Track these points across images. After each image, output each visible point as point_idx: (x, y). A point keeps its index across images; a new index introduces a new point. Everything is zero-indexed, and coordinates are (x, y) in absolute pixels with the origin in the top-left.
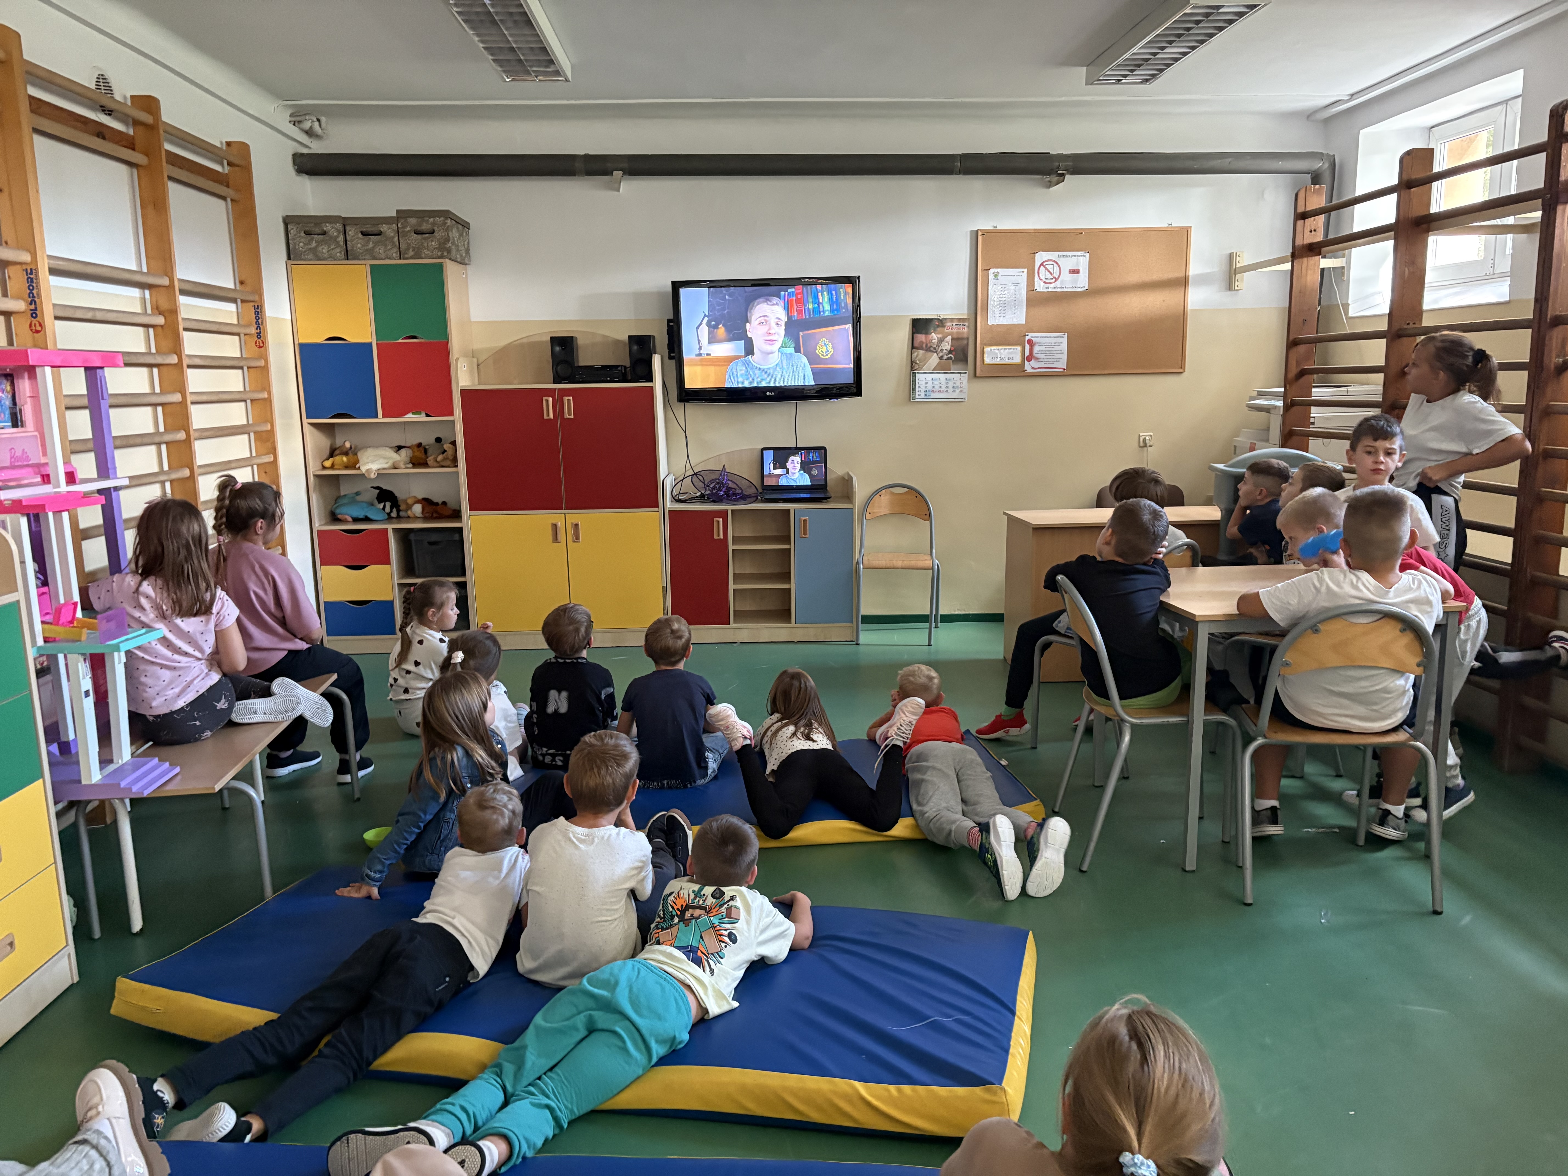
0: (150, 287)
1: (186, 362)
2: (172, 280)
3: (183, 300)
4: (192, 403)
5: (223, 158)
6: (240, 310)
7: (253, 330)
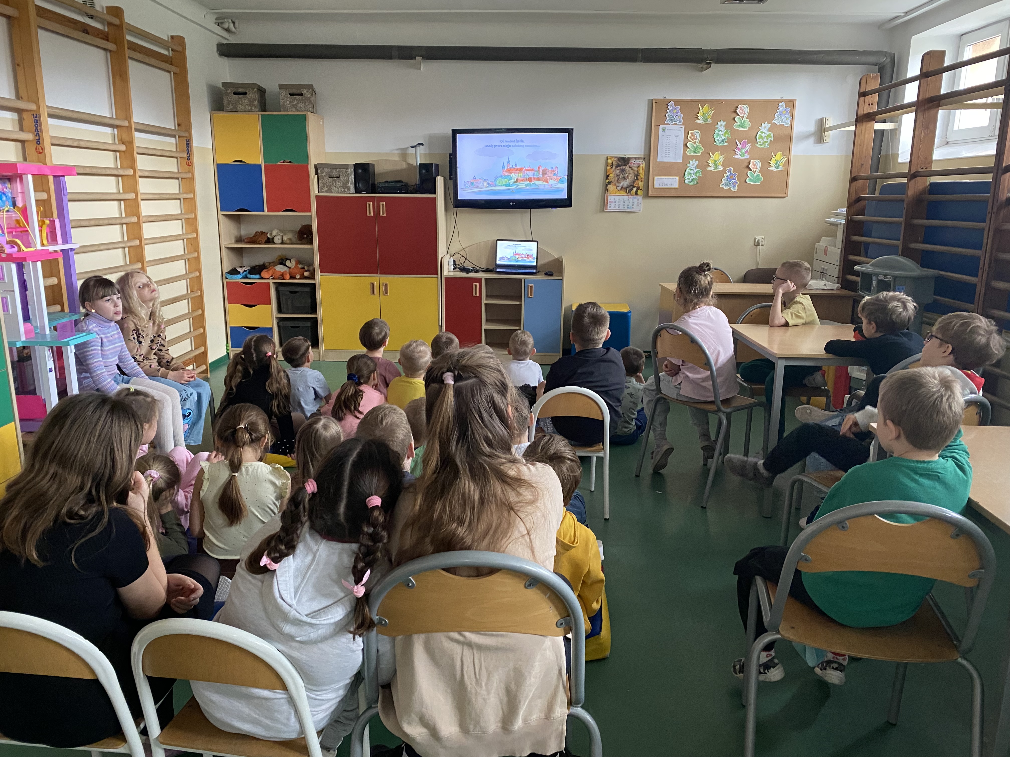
0: (117, 127)
1: (138, 174)
2: (130, 123)
3: (137, 135)
4: (142, 200)
5: (169, 47)
6: (178, 142)
7: (185, 155)
